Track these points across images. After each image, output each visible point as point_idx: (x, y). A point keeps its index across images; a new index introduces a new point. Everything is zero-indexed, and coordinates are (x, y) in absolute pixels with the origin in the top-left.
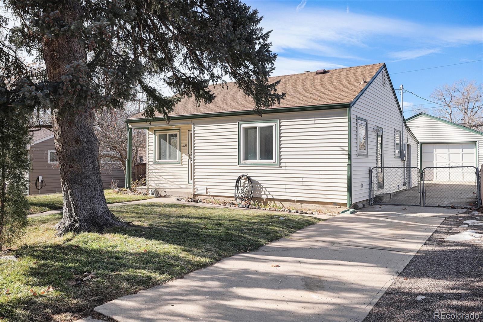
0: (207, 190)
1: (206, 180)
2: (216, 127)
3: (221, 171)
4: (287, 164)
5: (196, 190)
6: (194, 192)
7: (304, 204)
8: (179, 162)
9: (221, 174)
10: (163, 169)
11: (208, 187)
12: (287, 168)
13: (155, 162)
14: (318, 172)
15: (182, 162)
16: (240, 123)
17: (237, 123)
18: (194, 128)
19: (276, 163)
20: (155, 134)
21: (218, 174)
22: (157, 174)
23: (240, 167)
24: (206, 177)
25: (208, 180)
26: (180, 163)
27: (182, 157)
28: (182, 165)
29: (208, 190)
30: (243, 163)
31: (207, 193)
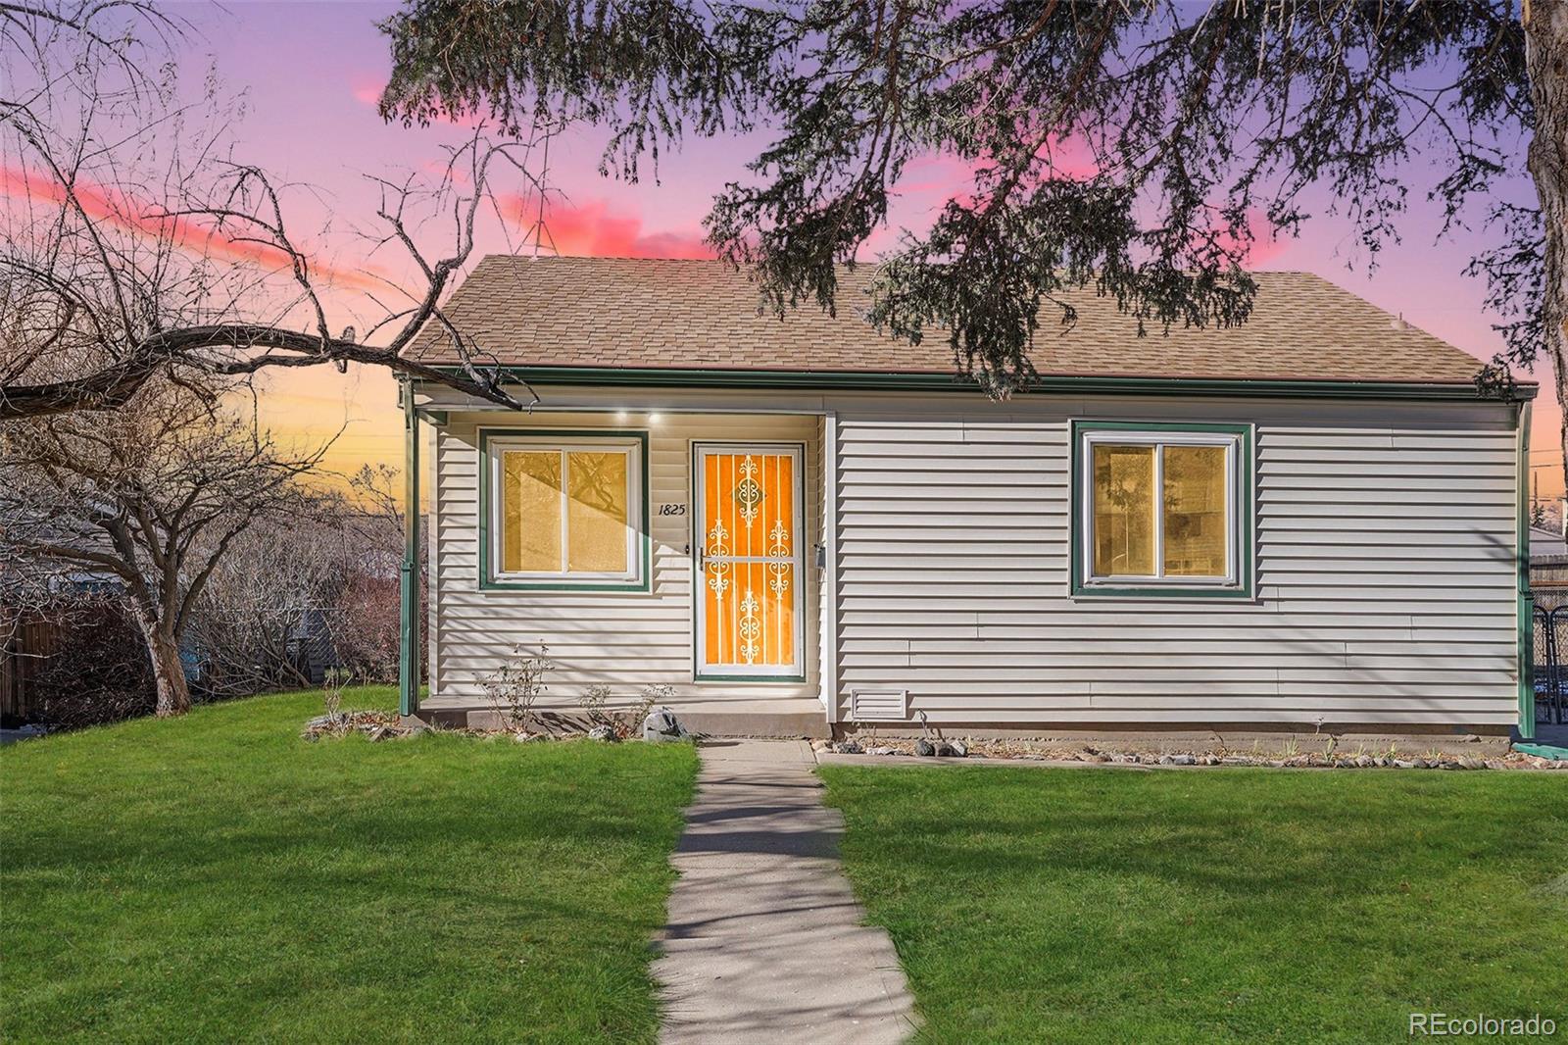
0: (908, 703)
1: (904, 661)
2: (958, 436)
3: (984, 619)
4: (1284, 593)
5: (848, 703)
6: (841, 712)
7: (1345, 736)
8: (641, 582)
9: (984, 633)
10: (538, 612)
11: (914, 689)
12: (1284, 607)
13: (486, 582)
14: (1406, 622)
15: (656, 585)
16: (1078, 426)
17: (1068, 425)
18: (839, 430)
19: (1241, 587)
20: (483, 448)
21: (972, 633)
22: (499, 637)
23: (1077, 601)
24: (903, 647)
25: (916, 661)
26: (645, 587)
27: (656, 560)
28: (660, 597)
29: (916, 703)
30: (1092, 586)
31: (910, 713)
